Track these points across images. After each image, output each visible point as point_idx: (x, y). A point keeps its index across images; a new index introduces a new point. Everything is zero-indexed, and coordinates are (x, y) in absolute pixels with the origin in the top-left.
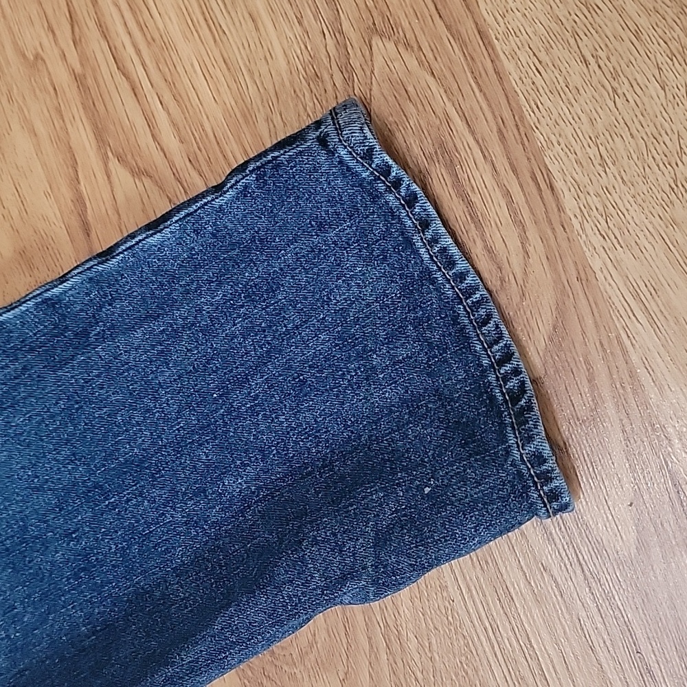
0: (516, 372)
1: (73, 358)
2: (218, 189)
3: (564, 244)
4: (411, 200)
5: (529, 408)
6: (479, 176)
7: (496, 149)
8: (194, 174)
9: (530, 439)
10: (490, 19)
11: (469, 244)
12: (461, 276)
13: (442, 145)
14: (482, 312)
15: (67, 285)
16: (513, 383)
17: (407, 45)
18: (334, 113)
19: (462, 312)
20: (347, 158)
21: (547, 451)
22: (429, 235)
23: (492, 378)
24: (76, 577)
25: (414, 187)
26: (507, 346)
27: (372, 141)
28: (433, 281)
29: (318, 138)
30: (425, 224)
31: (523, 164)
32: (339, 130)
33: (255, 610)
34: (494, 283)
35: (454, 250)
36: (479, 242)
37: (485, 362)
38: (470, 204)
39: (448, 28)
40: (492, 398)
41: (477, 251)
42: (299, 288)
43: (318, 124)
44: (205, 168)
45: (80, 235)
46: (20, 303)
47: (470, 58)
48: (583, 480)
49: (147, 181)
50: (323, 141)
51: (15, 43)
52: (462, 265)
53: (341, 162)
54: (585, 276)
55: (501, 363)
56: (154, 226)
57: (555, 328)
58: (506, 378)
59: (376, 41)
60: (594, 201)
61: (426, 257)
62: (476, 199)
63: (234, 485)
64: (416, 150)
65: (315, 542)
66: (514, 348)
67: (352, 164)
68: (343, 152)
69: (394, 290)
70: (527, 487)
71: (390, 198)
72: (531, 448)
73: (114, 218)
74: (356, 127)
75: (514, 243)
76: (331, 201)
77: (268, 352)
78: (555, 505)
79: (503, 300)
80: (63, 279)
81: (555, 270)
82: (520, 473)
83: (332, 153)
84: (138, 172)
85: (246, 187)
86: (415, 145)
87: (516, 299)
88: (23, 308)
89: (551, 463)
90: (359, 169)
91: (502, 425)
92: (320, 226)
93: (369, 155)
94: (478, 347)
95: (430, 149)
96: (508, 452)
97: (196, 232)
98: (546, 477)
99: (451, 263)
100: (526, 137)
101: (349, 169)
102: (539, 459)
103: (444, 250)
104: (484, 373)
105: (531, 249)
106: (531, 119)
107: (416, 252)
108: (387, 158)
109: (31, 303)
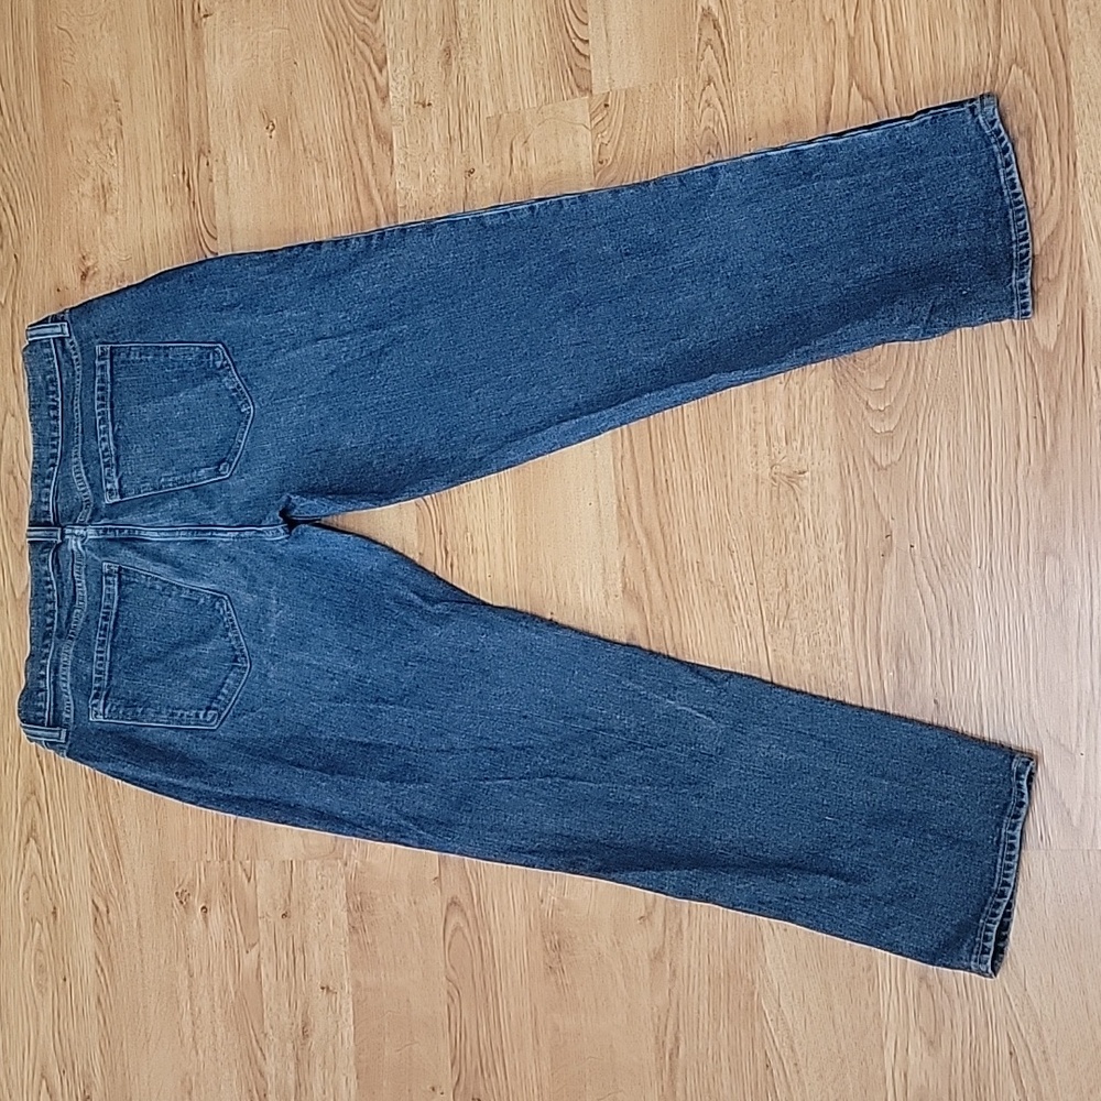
0: (1027, 246)
1: (799, 185)
2: (910, 118)
3: (1071, 194)
4: (1005, 150)
5: (1027, 263)
6: (1042, 149)
7: (1055, 138)
8: (896, 107)
9: (1023, 277)
10: (1073, 74)
11: (1025, 182)
12: (1017, 195)
13: (1029, 129)
14: (1021, 215)
15: (812, 145)
16: (1024, 251)
17: (1029, 74)
18: (982, 97)
19: (1010, 212)
20: (981, 121)
21: (1028, 284)
22: (1008, 170)
23: (1014, 246)
24: (763, 298)
25: (1009, 145)
26: (1027, 234)
27: (997, 116)
28: (1002, 194)
29: (970, 108)
30: (1008, 164)
31: (1065, 149)
32: (982, 106)
33: (862, 327)
34: (1031, 205)
35: (1017, 181)
36: (1031, 182)
37: (1014, 238)
38: (1032, 161)
39: (1052, 72)
40: (1011, 256)
41: (1028, 186)
42: (933, 180)
43: (972, 100)
44: (903, 105)
45: (823, 121)
46: (782, 148)
47: (1057, 90)
48: (1041, 308)
49: (869, 103)
50: (972, 109)
51: (821, 9)
52: (1018, 189)
53: (978, 122)
54: (1075, 212)
55: (1021, 241)
56: (869, 128)
57: (1052, 233)
58: (1021, 248)
59: (1014, 67)
60: (1092, 176)
61: (1002, 180)
62: (1036, 160)
63: (865, 271)
64: (1016, 127)
65: (901, 303)
66: (1029, 235)
67: (983, 125)
68: (980, 118)
69: (981, 194)
70: (1013, 299)
71: (995, 147)
72: (1022, 280)
73: (845, 118)
74: (992, 107)
75: (1047, 186)
76: (965, 140)
77: (905, 209)
78: (1023, 311)
79: (1032, 213)
80: (810, 142)
81: (1063, 205)
82: (1012, 292)
83: (974, 116)
84: (865, 98)
85: (925, 121)
86: (1015, 124)
87: (1039, 214)
88: (783, 151)
89: (1029, 300)
90: (985, 128)
91: (1012, 269)
92: (955, 152)
93: (993, 123)
94: (1013, 231)
95: (1022, 129)
96: (1010, 281)
97: (890, 137)
98: (1024, 296)
99: (1014, 187)
100: (1070, 138)
101: (980, 127)
102: (1023, 286)
103: (1013, 179)
104: (1011, 244)
105: (1054, 192)
106: (1076, 128)
107: (999, 177)
108: (1001, 126)
109: (788, 150)
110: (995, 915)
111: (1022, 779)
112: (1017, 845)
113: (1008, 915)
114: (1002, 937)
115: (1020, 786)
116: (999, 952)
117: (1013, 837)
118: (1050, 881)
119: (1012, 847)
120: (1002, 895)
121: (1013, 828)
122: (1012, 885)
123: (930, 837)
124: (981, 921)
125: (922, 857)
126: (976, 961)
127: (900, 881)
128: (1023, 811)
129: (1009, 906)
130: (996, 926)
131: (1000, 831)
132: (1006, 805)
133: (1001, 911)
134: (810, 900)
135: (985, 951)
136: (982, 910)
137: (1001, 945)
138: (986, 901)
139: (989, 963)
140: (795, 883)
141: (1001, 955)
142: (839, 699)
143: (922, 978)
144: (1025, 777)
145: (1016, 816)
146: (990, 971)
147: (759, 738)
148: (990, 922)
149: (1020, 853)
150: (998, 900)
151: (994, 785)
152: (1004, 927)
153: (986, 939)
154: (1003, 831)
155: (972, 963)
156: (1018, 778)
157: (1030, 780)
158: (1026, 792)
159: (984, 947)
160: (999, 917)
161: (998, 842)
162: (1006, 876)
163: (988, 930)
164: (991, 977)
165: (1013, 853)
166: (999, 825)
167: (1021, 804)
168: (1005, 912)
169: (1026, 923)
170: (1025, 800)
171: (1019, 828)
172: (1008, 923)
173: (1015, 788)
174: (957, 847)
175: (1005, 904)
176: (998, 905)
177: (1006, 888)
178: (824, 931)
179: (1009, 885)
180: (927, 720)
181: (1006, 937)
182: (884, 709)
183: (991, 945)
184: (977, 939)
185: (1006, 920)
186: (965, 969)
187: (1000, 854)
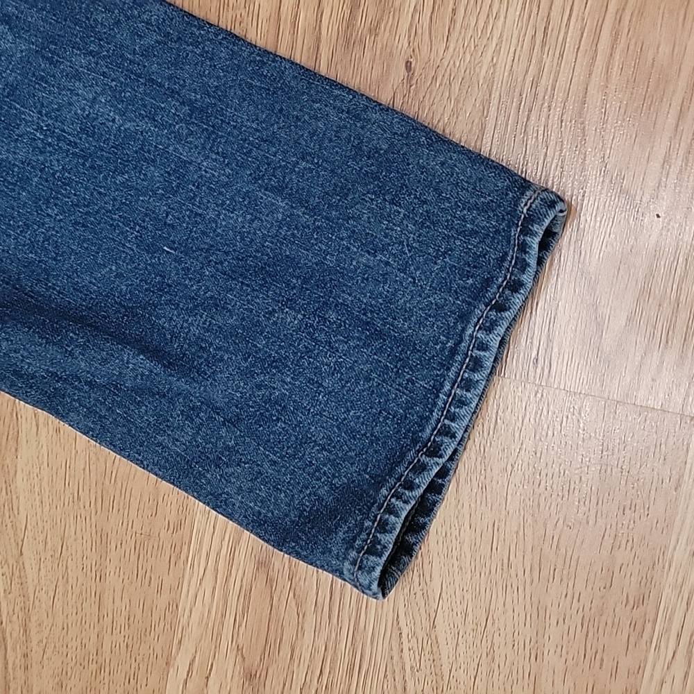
110: (410, 486)
111: (533, 234)
112: (489, 364)
113: (436, 488)
114: (416, 525)
115: (523, 248)
116: (404, 551)
117: (483, 347)
118: (529, 444)
119: (477, 364)
120: (435, 452)
121: (489, 328)
122: (459, 437)
123: (332, 316)
124: (384, 491)
125: (307, 350)
126: (354, 563)
127: (259, 387)
128: (517, 300)
129: (444, 473)
130: (409, 507)
131: (464, 329)
132: (488, 282)
133: (423, 481)
134: (99, 386)
135: (373, 551)
136: (392, 471)
137: (412, 540)
138: (403, 456)
139: (377, 573)
140: (78, 351)
141: (406, 559)
142: (237, 31)
143: (262, 564)
144: (540, 230)
145: (501, 308)
146: (375, 586)
147: (77, 76)
148: (398, 496)
149: (488, 380)
150: (424, 459)
151: (475, 241)
152: (425, 508)
153: (383, 527)
154: (469, 331)
155: (347, 564)
156: (526, 231)
157: (545, 246)
158: (533, 262)
159: (376, 541)
160: (418, 492)
161: (453, 351)
162: (453, 418)
163: (391, 510)
164: (375, 595)
165: (476, 377)
166: (464, 317)
167: (516, 286)
168: (432, 482)
169: (466, 510)
170: (527, 278)
171: (501, 330)
172: (434, 503)
173: (512, 253)
174: (377, 344)
175: (436, 470)
176: (421, 468)
177: (446, 440)
178: (112, 445)
179: (453, 436)
180: (385, 98)
181: (423, 527)
182: (309, 64)
183: (389, 539)
184: (367, 523)
185: (431, 497)
186: (333, 572)
187: (452, 374)
